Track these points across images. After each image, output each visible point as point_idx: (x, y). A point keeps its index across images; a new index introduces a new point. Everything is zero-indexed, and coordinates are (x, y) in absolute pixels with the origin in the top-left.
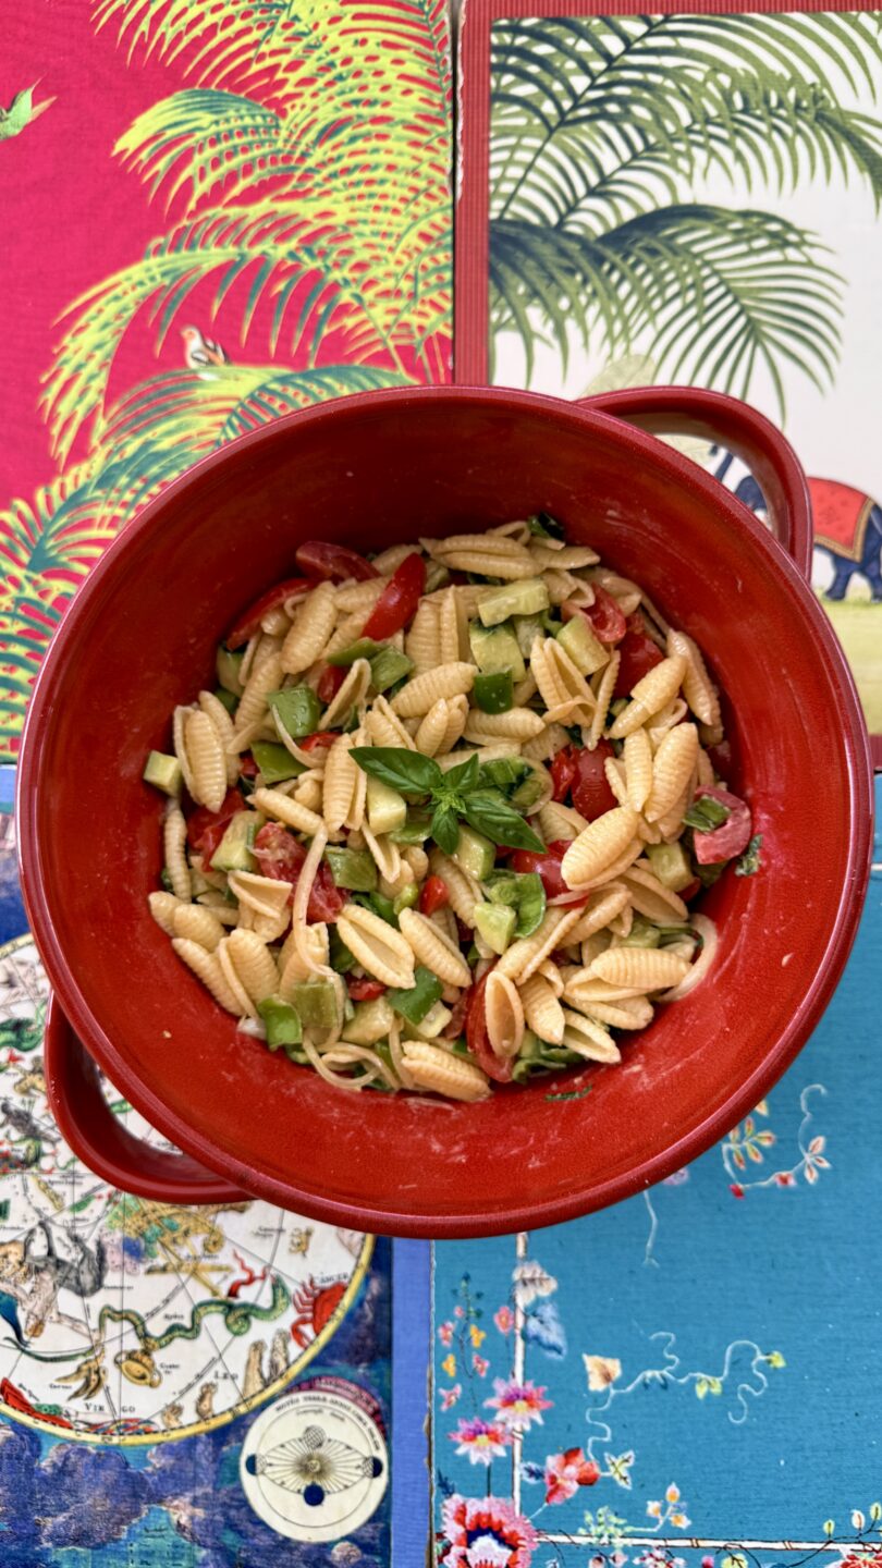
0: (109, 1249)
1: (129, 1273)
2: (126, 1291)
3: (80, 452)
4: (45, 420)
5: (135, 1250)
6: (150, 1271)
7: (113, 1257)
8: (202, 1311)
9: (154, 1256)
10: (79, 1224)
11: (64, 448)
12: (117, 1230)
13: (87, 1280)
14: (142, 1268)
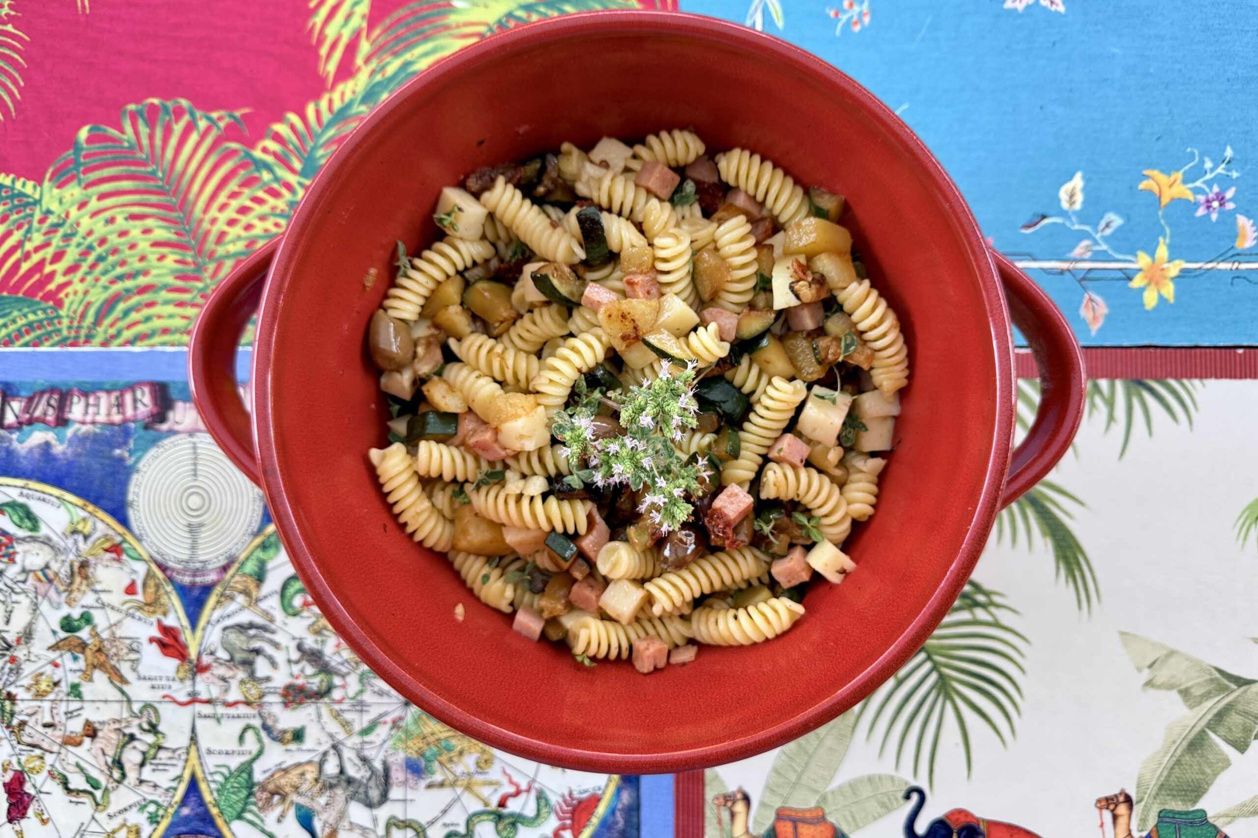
0: (393, 768)
1: (412, 788)
2: (409, 803)
3: (346, 71)
4: (314, 41)
5: (415, 769)
6: (430, 786)
7: (397, 775)
8: (475, 820)
9: (433, 773)
10: (367, 746)
11: (332, 67)
12: (400, 751)
13: (375, 794)
14: (423, 783)
